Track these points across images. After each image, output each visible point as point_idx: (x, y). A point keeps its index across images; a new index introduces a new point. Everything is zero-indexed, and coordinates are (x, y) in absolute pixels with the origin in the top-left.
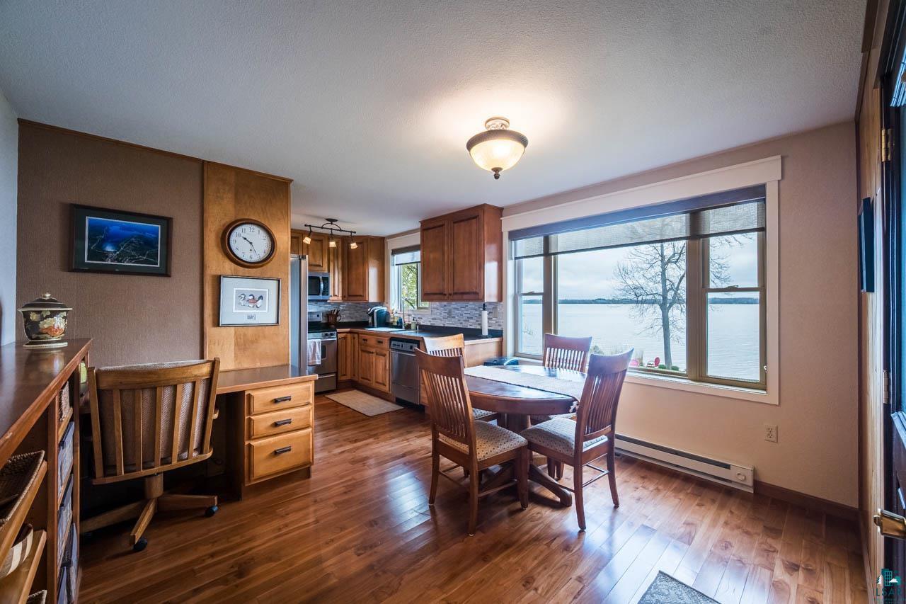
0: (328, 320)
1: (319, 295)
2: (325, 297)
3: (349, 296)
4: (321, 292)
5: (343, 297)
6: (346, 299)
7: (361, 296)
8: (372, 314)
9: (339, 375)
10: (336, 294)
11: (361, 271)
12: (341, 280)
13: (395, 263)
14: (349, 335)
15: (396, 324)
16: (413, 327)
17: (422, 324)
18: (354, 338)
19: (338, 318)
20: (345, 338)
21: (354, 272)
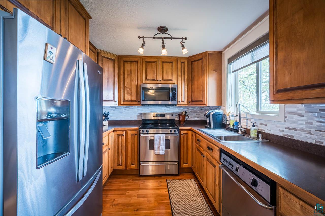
0: (179, 119)
1: (169, 101)
2: (176, 103)
3: (192, 101)
4: (171, 98)
5: (189, 102)
6: (190, 104)
7: (201, 101)
8: (209, 116)
9: (182, 163)
10: (183, 100)
11: (201, 80)
12: (186, 90)
13: (232, 71)
14: (190, 132)
15: (231, 127)
16: (253, 134)
17: (266, 131)
18: (193, 135)
19: (187, 117)
20: (187, 134)
21: (196, 83)
